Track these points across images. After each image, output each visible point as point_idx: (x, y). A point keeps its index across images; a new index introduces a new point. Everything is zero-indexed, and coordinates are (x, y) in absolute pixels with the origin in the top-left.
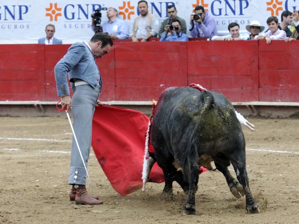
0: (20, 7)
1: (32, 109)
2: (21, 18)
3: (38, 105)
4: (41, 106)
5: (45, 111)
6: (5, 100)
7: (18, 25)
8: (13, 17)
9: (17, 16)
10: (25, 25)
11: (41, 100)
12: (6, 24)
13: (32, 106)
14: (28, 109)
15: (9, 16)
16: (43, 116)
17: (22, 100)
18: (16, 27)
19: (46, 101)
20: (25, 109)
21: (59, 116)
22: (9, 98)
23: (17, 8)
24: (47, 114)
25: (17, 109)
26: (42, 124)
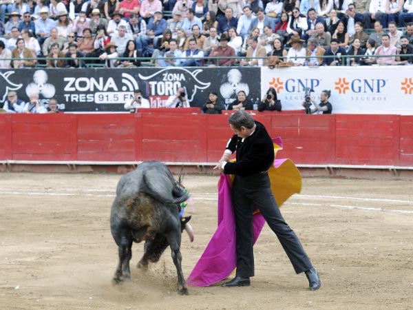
0: (378, 81)
1: (387, 173)
2: (378, 91)
3: (393, 170)
4: (395, 171)
5: (399, 175)
6: (363, 164)
7: (376, 97)
8: (372, 90)
9: (375, 89)
10: (382, 97)
11: (396, 165)
12: (365, 96)
13: (387, 170)
14: (384, 172)
15: (368, 89)
16: (397, 180)
17: (379, 165)
18: (374, 99)
19: (400, 166)
20: (380, 172)
21: (411, 180)
22: (367, 163)
23: (376, 82)
24: (400, 177)
25: (374, 172)
26: (396, 187)
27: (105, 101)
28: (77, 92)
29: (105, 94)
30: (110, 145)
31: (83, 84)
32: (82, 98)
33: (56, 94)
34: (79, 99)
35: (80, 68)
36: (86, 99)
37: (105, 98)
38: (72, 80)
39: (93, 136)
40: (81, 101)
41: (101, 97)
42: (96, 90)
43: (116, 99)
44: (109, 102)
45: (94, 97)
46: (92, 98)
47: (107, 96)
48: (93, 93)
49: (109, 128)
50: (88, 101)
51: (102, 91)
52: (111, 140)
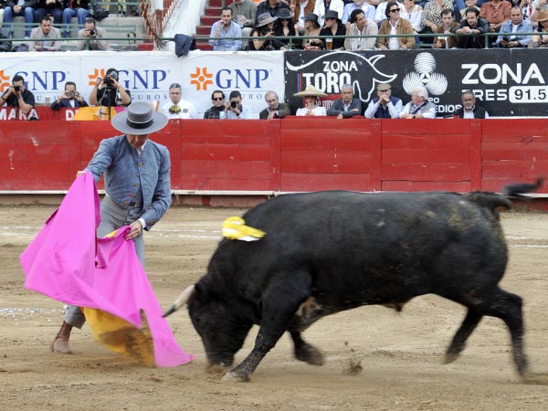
27: (525, 100)
28: (482, 86)
29: (524, 89)
30: (533, 167)
31: (491, 74)
32: (489, 95)
33: (448, 89)
34: (484, 97)
35: (487, 48)
36: (496, 96)
37: (525, 95)
38: (474, 67)
39: (507, 154)
40: (487, 99)
41: (519, 93)
42: (511, 82)
43: (542, 96)
44: (532, 101)
45: (507, 93)
46: (505, 95)
47: (529, 92)
48: (507, 87)
49: (532, 140)
50: (498, 99)
51: (521, 84)
52: (534, 159)
